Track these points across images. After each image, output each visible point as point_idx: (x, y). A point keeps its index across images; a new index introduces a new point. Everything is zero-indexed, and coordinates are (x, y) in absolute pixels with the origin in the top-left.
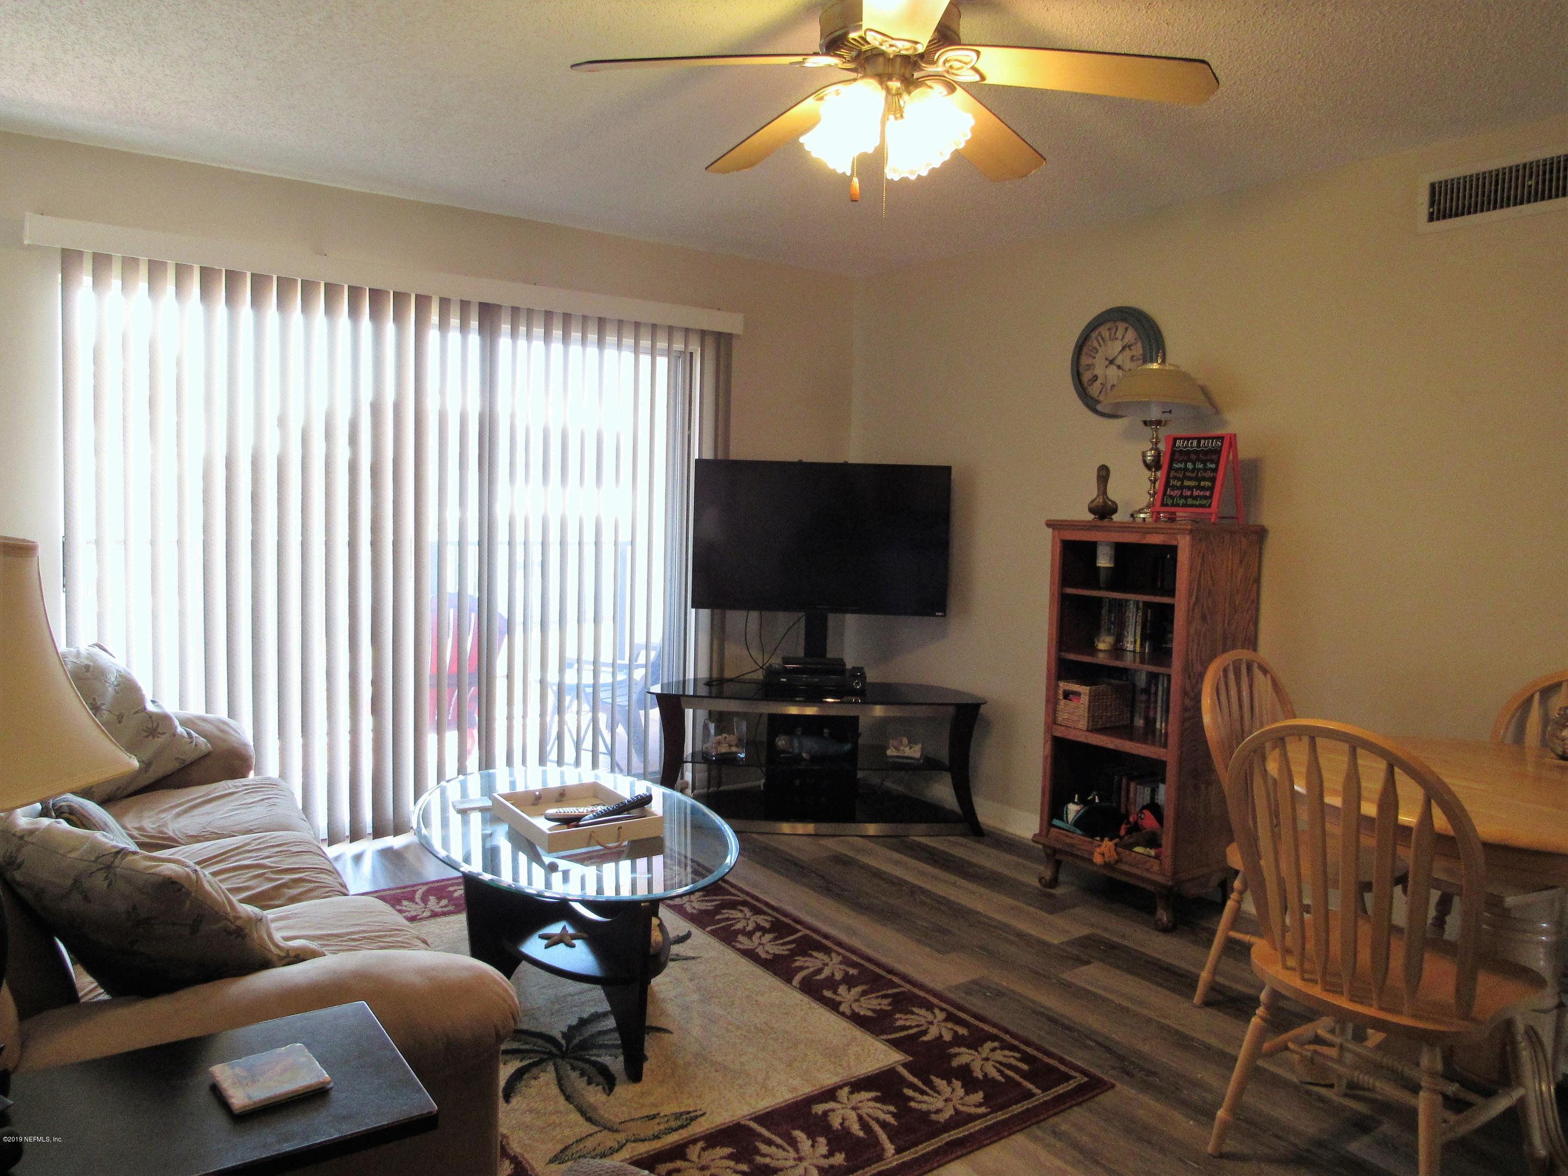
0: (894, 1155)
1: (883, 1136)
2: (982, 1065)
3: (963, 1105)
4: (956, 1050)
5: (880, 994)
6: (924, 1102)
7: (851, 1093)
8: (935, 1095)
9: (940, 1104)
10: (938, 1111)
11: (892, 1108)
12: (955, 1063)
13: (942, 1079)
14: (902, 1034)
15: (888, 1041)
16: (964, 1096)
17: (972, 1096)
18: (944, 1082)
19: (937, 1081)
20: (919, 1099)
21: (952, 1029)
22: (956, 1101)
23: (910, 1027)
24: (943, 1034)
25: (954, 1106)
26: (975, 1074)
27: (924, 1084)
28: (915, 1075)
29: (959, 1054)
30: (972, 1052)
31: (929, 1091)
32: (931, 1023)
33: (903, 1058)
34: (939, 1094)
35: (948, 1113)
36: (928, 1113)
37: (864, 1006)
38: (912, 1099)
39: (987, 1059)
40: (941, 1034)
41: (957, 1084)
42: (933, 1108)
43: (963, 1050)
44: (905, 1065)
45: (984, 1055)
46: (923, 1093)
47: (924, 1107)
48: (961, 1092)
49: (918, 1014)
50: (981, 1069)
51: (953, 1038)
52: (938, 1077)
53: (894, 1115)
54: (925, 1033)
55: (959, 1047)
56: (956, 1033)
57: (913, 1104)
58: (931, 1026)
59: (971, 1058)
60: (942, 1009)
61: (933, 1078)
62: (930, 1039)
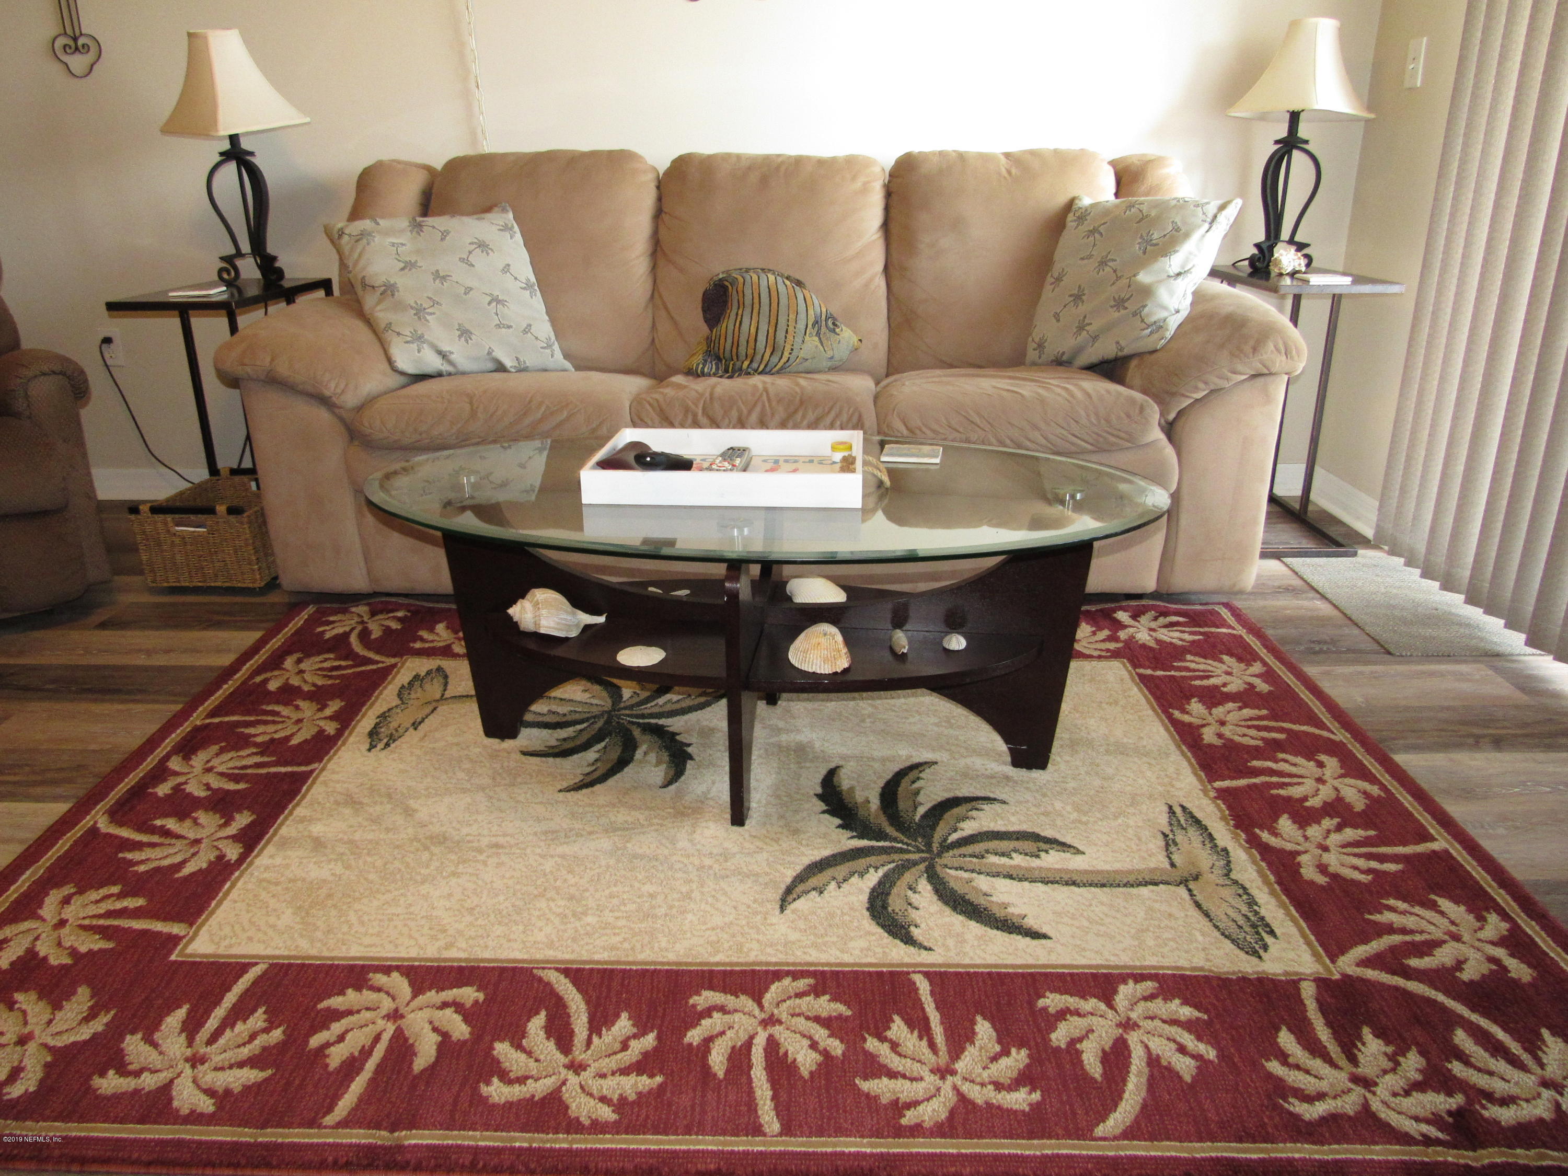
0: (96, 823)
1: (125, 833)
2: (26, 1023)
3: (29, 930)
4: (98, 1025)
5: (371, 1065)
6: (97, 902)
7: (221, 857)
8: (87, 922)
9: (69, 912)
10: (66, 901)
11: (142, 868)
12: (83, 995)
13: (90, 952)
14: (230, 998)
15: (243, 968)
16: (34, 946)
17: (20, 952)
18: (83, 949)
19: (96, 943)
20: (110, 901)
21: (137, 1074)
22: (44, 929)
23: (228, 1022)
24: (146, 1048)
25: (44, 920)
26: (33, 996)
27: (117, 928)
28: (145, 933)
29: (87, 1019)
30: (59, 1042)
31: (101, 922)
32: (196, 1061)
33: (189, 950)
34: (81, 927)
35: (49, 907)
36: (81, 892)
37: (368, 1015)
38: (121, 896)
39: (22, 1041)
40: (155, 1045)
41: (58, 959)
42: (77, 901)
43: (85, 1033)
44: (175, 940)
45: (32, 1047)
46: (110, 914)
47: (94, 895)
48: (43, 949)
49: (241, 1065)
50: (24, 1013)
51: (120, 1053)
52: (101, 951)
53: (132, 863)
54: (191, 1028)
55: (95, 1036)
56: (123, 1070)
57: (115, 889)
58: (189, 1052)
59: (55, 1028)
60: (195, 1118)
61: (110, 945)
62: (169, 1019)
